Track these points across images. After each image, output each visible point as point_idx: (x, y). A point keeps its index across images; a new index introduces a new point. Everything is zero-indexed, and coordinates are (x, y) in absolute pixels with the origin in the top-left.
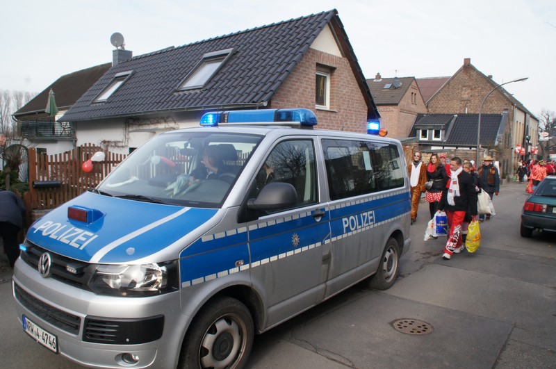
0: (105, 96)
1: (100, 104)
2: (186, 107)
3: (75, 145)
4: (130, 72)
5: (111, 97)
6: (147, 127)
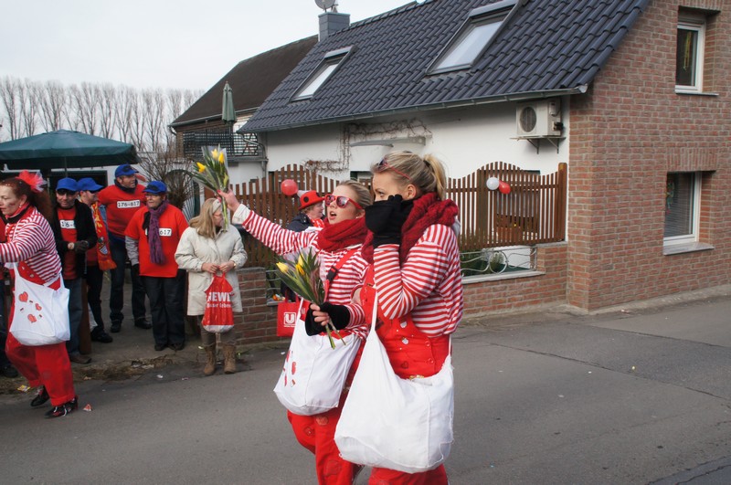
0: (310, 90)
1: (303, 103)
2: (444, 101)
3: (264, 170)
4: (348, 49)
5: (319, 90)
6: (378, 138)
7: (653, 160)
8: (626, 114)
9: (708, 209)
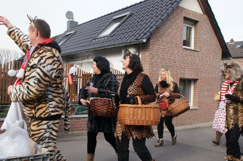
2: (98, 46)
7: (174, 72)
8: (163, 53)
9: (196, 94)
